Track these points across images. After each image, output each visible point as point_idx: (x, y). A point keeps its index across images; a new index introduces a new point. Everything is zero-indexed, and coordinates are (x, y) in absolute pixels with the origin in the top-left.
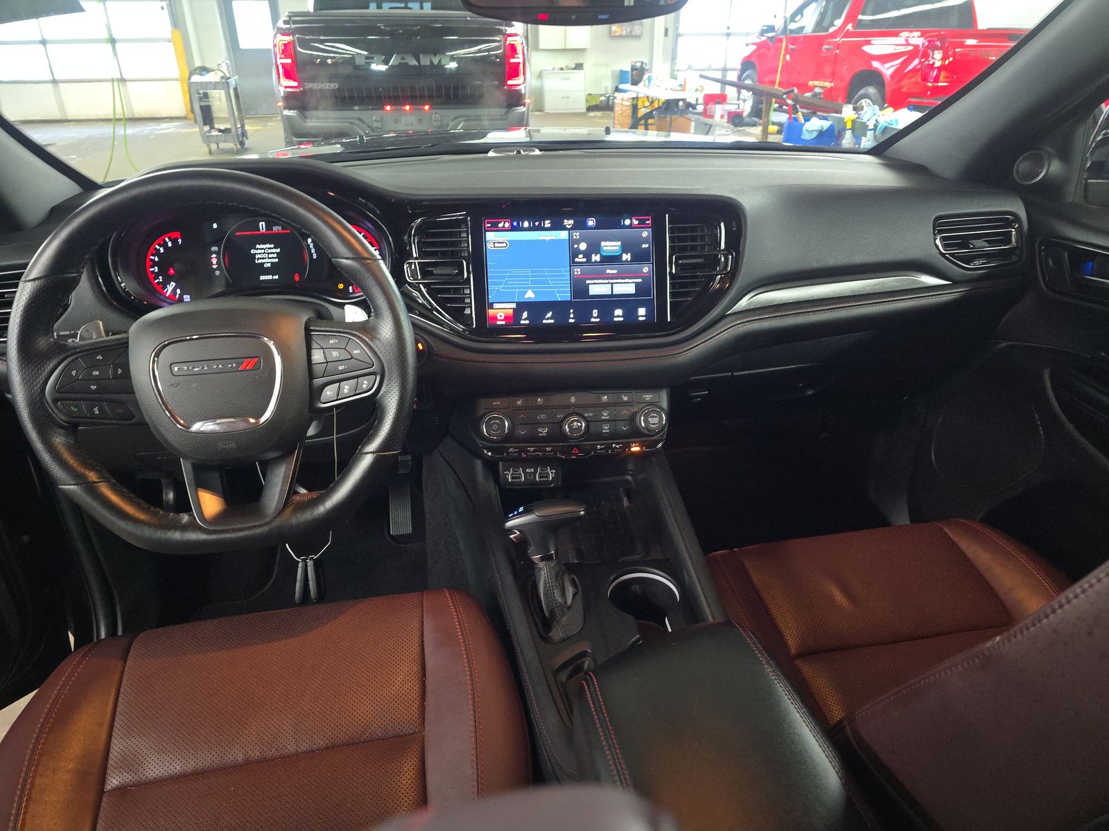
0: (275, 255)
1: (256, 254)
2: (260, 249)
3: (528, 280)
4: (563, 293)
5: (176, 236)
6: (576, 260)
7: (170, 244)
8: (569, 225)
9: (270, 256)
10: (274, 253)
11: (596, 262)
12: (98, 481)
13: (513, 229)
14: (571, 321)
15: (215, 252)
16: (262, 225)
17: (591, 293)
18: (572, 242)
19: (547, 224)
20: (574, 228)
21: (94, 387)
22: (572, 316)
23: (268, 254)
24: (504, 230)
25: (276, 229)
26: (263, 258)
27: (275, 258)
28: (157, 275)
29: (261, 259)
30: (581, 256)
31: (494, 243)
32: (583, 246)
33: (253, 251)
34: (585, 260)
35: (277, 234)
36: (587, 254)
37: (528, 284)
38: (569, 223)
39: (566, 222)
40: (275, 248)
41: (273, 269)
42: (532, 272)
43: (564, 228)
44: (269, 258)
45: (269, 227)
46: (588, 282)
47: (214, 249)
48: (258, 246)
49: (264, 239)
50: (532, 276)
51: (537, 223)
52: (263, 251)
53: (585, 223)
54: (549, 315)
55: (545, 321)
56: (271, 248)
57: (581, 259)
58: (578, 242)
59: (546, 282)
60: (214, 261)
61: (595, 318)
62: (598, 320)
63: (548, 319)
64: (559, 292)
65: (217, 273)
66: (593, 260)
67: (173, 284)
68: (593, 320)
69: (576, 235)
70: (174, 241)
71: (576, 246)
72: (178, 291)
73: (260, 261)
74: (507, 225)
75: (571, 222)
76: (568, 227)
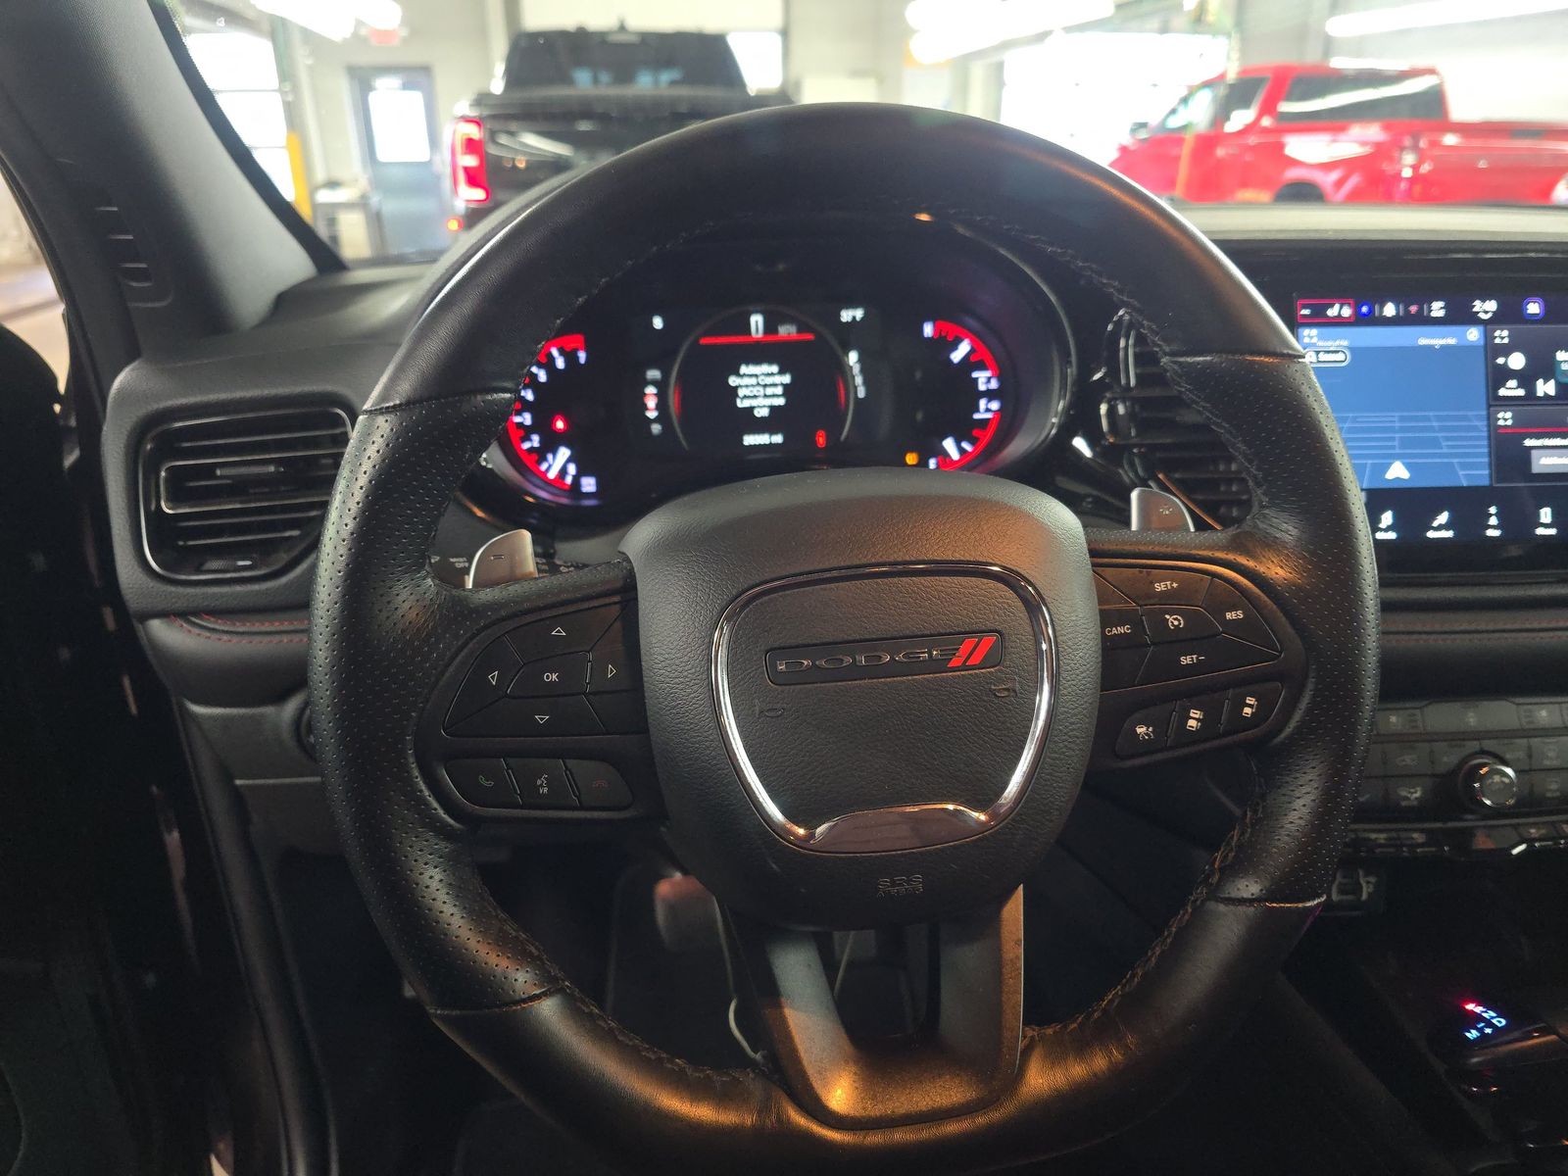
0: (779, 390)
1: (740, 386)
2: (751, 376)
3: (1393, 439)
4: (1473, 470)
5: (573, 345)
6: (1502, 392)
7: (560, 363)
8: (1486, 312)
9: (769, 391)
10: (775, 385)
11: (1547, 396)
12: (538, 992)
13: (1359, 320)
14: (1491, 533)
15: (654, 383)
16: (757, 321)
17: (1535, 469)
18: (1492, 350)
19: (1437, 309)
20: (1497, 320)
21: (542, 719)
22: (1493, 521)
23: (765, 386)
24: (1339, 322)
25: (786, 330)
26: (755, 397)
27: (777, 396)
28: (526, 432)
29: (749, 397)
30: (1512, 383)
31: (1318, 353)
32: (1517, 361)
33: (733, 381)
34: (1521, 392)
35: (787, 344)
36: (1526, 378)
37: (1393, 447)
38: (1486, 308)
39: (1478, 305)
40: (782, 372)
41: (775, 420)
42: (1402, 419)
43: (1473, 320)
44: (765, 396)
45: (770, 327)
46: (1528, 442)
47: (654, 374)
48: (744, 369)
49: (759, 353)
50: (1403, 429)
51: (1413, 309)
52: (753, 381)
53: (1522, 309)
54: (1443, 518)
55: (1431, 534)
56: (772, 374)
57: (1511, 389)
58: (1506, 350)
59: (1435, 443)
60: (651, 403)
61: (1546, 526)
62: (1553, 531)
63: (1440, 528)
64: (1464, 466)
65: (656, 428)
66: (1540, 393)
67: (564, 453)
68: (1540, 531)
69: (1502, 336)
70: (570, 357)
71: (1501, 361)
72: (572, 469)
73: (746, 404)
74: (1347, 312)
75: (1491, 306)
76: (1483, 316)
